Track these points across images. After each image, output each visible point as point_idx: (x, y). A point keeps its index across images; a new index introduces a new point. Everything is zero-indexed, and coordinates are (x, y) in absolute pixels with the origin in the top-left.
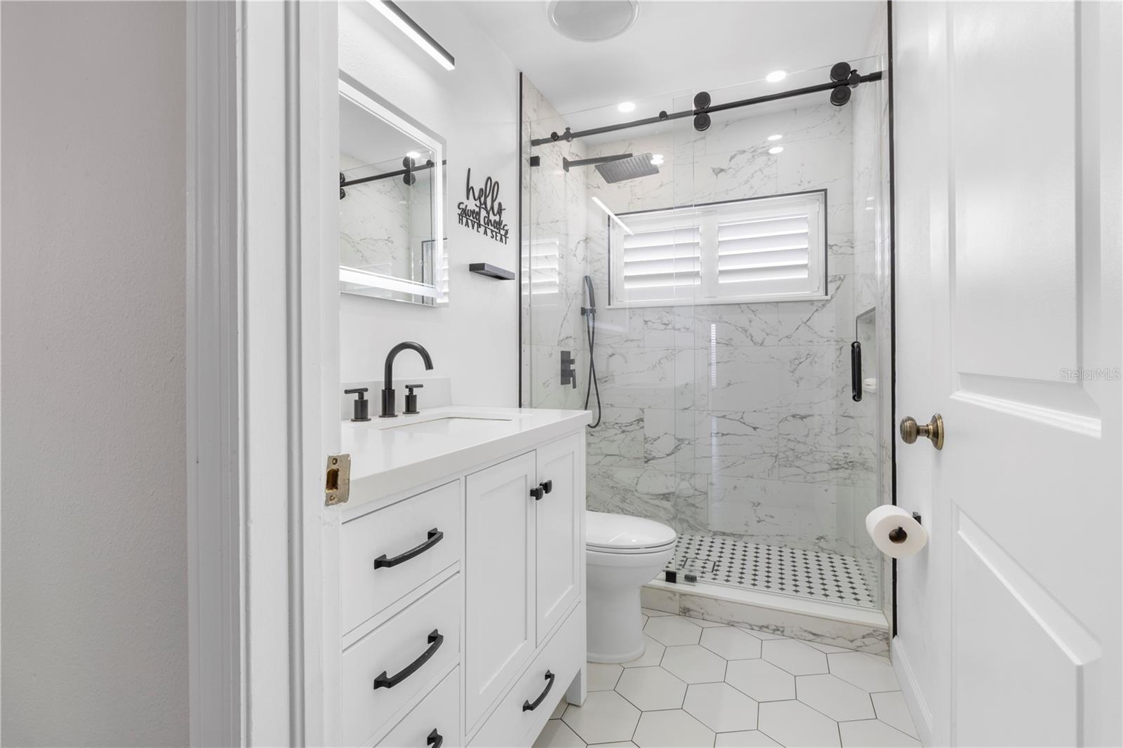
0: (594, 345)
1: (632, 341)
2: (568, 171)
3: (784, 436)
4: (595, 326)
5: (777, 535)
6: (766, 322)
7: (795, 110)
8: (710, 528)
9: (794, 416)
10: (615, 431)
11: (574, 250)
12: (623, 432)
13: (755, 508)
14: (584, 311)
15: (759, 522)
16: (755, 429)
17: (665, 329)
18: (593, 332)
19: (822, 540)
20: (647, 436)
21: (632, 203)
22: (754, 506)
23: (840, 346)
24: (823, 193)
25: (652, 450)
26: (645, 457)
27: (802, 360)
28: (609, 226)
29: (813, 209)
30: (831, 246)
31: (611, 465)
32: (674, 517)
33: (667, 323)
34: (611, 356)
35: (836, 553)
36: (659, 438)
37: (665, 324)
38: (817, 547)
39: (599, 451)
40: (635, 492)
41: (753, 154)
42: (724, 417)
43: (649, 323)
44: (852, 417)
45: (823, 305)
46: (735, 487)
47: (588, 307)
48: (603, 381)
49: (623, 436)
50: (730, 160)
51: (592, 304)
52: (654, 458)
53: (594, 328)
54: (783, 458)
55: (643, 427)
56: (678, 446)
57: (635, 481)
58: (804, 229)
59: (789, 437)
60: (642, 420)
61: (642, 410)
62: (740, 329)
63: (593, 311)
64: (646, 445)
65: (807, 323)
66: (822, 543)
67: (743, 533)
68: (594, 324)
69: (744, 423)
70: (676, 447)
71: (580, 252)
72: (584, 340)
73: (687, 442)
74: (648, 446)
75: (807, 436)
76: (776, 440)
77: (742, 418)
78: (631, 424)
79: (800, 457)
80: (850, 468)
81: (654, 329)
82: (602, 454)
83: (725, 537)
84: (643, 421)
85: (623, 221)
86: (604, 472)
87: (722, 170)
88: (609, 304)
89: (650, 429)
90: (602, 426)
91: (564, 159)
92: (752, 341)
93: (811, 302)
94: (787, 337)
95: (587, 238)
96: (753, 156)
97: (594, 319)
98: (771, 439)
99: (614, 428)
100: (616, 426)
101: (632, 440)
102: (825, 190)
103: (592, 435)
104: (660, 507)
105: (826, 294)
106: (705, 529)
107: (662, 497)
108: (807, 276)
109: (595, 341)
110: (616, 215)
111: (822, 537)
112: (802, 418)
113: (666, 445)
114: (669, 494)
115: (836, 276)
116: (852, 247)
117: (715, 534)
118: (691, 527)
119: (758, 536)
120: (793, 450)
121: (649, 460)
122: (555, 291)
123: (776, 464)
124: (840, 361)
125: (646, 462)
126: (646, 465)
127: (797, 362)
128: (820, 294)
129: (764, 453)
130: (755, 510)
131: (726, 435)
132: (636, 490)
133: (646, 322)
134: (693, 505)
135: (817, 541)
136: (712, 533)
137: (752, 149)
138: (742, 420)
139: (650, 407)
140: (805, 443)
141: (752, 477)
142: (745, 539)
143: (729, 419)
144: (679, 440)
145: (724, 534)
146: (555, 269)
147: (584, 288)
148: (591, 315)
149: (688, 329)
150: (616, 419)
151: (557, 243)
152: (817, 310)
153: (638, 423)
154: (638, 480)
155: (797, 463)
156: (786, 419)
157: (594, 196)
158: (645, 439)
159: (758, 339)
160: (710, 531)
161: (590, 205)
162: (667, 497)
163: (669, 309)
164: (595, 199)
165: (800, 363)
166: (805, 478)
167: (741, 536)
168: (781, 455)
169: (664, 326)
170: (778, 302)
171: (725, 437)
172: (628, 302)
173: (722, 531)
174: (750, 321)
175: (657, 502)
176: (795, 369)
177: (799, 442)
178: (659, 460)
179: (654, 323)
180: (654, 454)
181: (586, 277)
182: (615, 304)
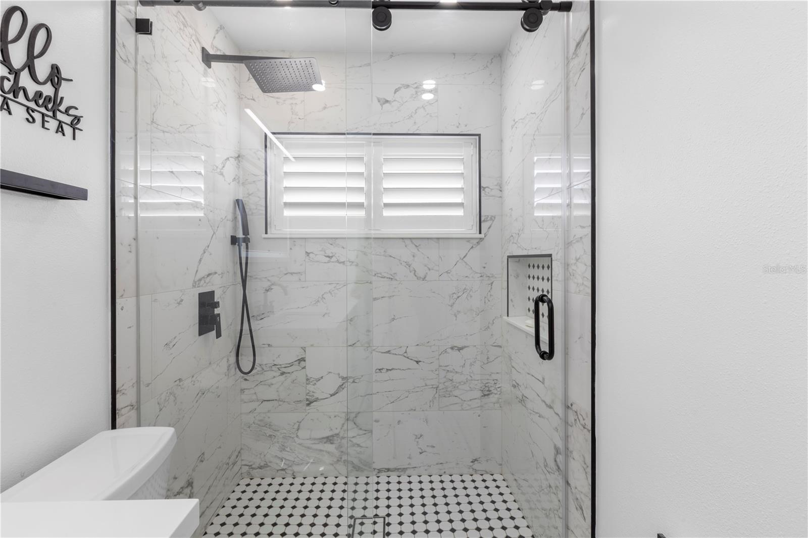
0: (248, 278)
1: (292, 274)
2: (209, 67)
3: (444, 368)
4: (249, 256)
5: (437, 464)
6: (428, 258)
7: (454, 54)
8: (375, 466)
9: (452, 348)
10: (274, 374)
11: (220, 167)
12: (283, 374)
13: (417, 440)
14: (234, 240)
15: (421, 453)
16: (417, 362)
17: (329, 262)
18: (247, 263)
19: (476, 462)
20: (309, 376)
21: (293, 123)
22: (416, 438)
23: (491, 282)
24: (478, 137)
25: (314, 391)
26: (307, 400)
27: (460, 294)
28: (266, 147)
29: (468, 151)
30: (484, 188)
31: (269, 411)
32: (338, 460)
33: (331, 255)
34: (267, 291)
35: (487, 473)
36: (322, 377)
37: (329, 257)
38: (471, 470)
39: (254, 397)
40: (296, 439)
41: (416, 89)
42: (388, 352)
43: (311, 255)
44: (500, 347)
45: (478, 243)
46: (399, 422)
47: (240, 235)
48: (259, 318)
49: (282, 378)
50: (395, 93)
51: (246, 230)
52: (317, 400)
53: (247, 258)
54: (443, 389)
55: (304, 368)
56: (342, 385)
57: (296, 427)
58: (459, 169)
59: (447, 368)
60: (303, 360)
61: (304, 349)
62: (404, 264)
63: (246, 240)
64: (308, 386)
65: (464, 259)
66: (476, 466)
67: (405, 467)
68: (247, 254)
69: (408, 358)
70: (340, 386)
71: (230, 169)
72: (235, 273)
73: (351, 380)
74: (311, 387)
75: (463, 366)
76: (437, 372)
77: (406, 352)
78: (291, 365)
79: (457, 387)
80: (499, 393)
81: (318, 262)
82: (258, 400)
83: (389, 473)
84: (305, 361)
85: (281, 143)
86: (261, 421)
87: (387, 101)
88: (266, 233)
89: (312, 369)
90: (258, 368)
91: (203, 49)
92: (416, 276)
93: (468, 240)
94: (447, 272)
95: (239, 156)
96: (417, 92)
97: (247, 248)
98: (432, 371)
99: (273, 370)
100: (274, 368)
101: (293, 382)
102: (479, 135)
103: (246, 380)
104: (323, 451)
105: (480, 233)
106: (370, 468)
107: (325, 440)
108: (463, 214)
109: (248, 274)
110: (274, 133)
111: (476, 460)
112: (460, 349)
113: (330, 384)
114: (333, 436)
115: (488, 216)
116: (501, 191)
117: (380, 471)
118: (357, 468)
119: (420, 467)
120: (451, 380)
121: (312, 402)
122: (200, 214)
123: (437, 396)
124: (491, 295)
125: (308, 405)
126: (308, 408)
127: (455, 296)
128: (473, 232)
129: (426, 385)
130: (418, 442)
131: (390, 370)
132: (297, 436)
133: (308, 254)
134: (359, 445)
135: (472, 464)
136: (377, 471)
137: (415, 86)
138: (405, 355)
139: (312, 345)
140: (462, 373)
141: (415, 410)
142: (409, 472)
143: (393, 354)
144: (343, 378)
145: (388, 470)
146: (200, 188)
147: (235, 213)
148: (244, 245)
149: (353, 262)
150: (274, 361)
151: (203, 157)
152: (472, 247)
153: (299, 363)
154: (299, 426)
155: (456, 393)
156: (445, 351)
157: (246, 108)
158: (307, 380)
159: (422, 275)
160: (375, 469)
161: (242, 118)
162: (330, 440)
163: (333, 240)
164: (248, 111)
165: (458, 297)
166: (462, 405)
167: (404, 470)
168: (441, 386)
169: (328, 259)
170: (439, 238)
171: (389, 372)
172: (288, 231)
173: (387, 467)
174: (414, 256)
175: (320, 446)
176: (454, 303)
177: (457, 372)
178: (322, 401)
179: (316, 255)
180: (316, 395)
181: (237, 201)
182: (272, 232)
